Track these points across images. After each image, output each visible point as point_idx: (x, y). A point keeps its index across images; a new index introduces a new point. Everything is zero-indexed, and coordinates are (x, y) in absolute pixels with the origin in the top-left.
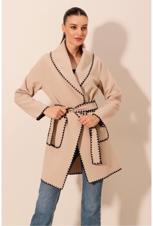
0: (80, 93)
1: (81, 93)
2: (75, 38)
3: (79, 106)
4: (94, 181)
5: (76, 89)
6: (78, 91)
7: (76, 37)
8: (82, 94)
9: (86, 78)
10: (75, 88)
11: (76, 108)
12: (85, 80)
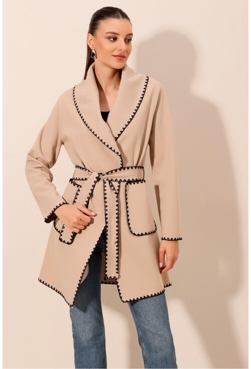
0: (114, 151)
1: (116, 152)
2: (113, 56)
3: (114, 171)
4: (132, 300)
5: (108, 146)
6: (111, 148)
7: (116, 53)
8: (118, 153)
9: (127, 126)
10: (106, 144)
11: (108, 173)
12: (124, 129)
